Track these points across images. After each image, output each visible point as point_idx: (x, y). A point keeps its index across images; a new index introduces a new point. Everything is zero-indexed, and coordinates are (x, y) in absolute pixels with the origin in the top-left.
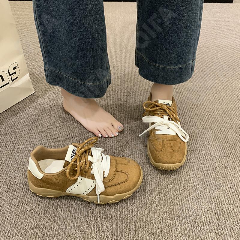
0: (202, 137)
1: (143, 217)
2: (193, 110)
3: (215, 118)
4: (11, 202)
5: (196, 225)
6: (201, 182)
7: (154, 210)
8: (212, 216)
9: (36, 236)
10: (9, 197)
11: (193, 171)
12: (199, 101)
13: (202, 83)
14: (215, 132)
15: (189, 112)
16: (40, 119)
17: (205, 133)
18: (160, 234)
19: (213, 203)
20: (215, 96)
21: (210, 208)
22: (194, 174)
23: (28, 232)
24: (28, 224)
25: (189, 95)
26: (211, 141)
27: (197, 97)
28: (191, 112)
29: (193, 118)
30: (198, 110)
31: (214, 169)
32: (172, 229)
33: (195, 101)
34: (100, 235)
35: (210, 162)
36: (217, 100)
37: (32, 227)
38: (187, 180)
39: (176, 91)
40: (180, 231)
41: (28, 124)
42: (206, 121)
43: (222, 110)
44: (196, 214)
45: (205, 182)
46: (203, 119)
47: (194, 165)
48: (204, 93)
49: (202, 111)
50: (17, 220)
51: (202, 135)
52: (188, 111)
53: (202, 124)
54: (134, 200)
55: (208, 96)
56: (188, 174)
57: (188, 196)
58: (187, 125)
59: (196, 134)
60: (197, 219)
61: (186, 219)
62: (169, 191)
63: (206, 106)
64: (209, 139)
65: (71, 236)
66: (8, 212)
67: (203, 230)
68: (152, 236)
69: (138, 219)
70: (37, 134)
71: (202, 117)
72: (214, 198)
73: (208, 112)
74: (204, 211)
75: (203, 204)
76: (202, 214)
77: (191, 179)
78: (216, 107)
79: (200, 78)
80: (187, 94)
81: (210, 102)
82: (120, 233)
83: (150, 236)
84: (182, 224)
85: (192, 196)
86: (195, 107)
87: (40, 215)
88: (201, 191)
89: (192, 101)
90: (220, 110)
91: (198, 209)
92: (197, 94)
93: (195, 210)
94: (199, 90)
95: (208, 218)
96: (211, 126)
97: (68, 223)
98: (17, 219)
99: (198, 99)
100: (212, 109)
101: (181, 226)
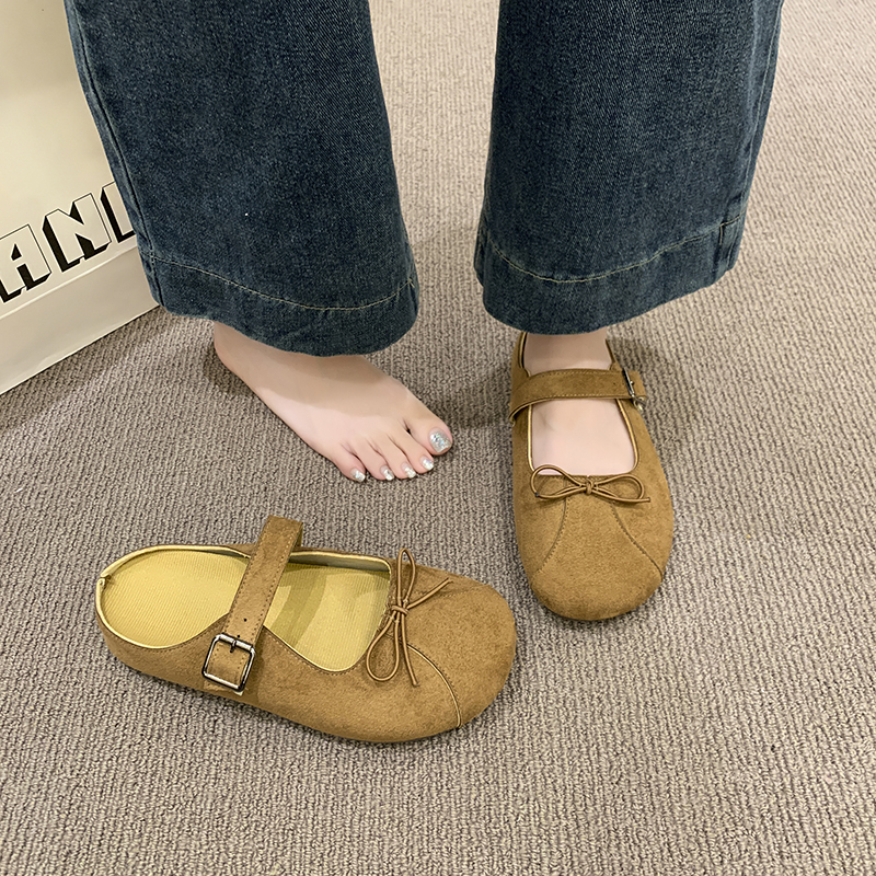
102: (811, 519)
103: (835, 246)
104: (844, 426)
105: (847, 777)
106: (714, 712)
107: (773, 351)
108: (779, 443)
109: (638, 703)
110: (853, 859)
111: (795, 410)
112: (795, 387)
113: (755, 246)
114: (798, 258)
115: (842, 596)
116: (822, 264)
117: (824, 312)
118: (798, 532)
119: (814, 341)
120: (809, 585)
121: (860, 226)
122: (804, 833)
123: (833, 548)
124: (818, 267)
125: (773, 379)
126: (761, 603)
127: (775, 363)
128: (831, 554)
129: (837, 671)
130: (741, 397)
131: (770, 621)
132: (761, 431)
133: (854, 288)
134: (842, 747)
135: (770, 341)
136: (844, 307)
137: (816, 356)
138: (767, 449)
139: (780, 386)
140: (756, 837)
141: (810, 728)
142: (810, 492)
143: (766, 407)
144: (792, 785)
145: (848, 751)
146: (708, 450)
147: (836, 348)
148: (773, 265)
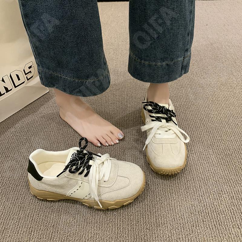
0: (219, 132)
1: (164, 213)
2: (208, 106)
3: (231, 113)
4: (31, 200)
5: (218, 220)
6: (221, 177)
7: (174, 206)
8: (235, 211)
9: (57, 233)
10: (29, 195)
11: (212, 167)
12: (214, 96)
13: (216, 79)
14: (232, 127)
15: (204, 108)
16: (55, 117)
17: (222, 128)
18: (183, 230)
19: (235, 198)
20: (230, 92)
21: (232, 204)
22: (214, 169)
23: (49, 229)
24: (48, 221)
25: (203, 91)
26: (229, 137)
27: (212, 92)
28: (206, 108)
29: (209, 114)
30: (214, 106)
31: (234, 164)
32: (194, 225)
33: (210, 96)
34: (122, 231)
35: (229, 157)
36: (232, 96)
37: (53, 224)
38: (207, 175)
39: (190, 87)
40: (202, 226)
41: (44, 122)
42: (222, 116)
43: (238, 105)
44: (218, 209)
45: (225, 177)
46: (220, 115)
47: (213, 160)
48: (218, 89)
49: (218, 106)
50: (37, 218)
51: (219, 130)
52: (204, 106)
53: (219, 120)
54: (154, 196)
55: (223, 91)
56: (207, 169)
57: (209, 191)
58: (203, 121)
59: (213, 130)
60: (219, 214)
61: (208, 214)
62: (189, 187)
63: (222, 102)
64: (227, 134)
65: (92, 232)
66: (28, 209)
67: (226, 226)
68: (174, 231)
69: (159, 215)
70: (54, 132)
71: (218, 112)
72: (235, 193)
73: (224, 108)
74: (225, 206)
75: (224, 199)
76: (224, 209)
77: (210, 175)
78: (231, 102)
79: (214, 74)
80: (201, 90)
81: (226, 97)
82: (141, 230)
83: (172, 232)
84: (204, 220)
85: (213, 192)
86: (210, 103)
87: (60, 212)
88: (221, 186)
89: (207, 96)
90: (236, 105)
91: (220, 204)
92: (211, 89)
93: (216, 205)
94: (214, 85)
95: (230, 213)
96: (228, 121)
97: (88, 220)
98: (37, 216)
99: (213, 95)
100: (228, 105)
101: (203, 221)
102: (214, 143)
103: (221, 81)
104: (223, 122)
105: (221, 203)
106: (187, 188)
107: (205, 105)
108: (206, 126)
109: (167, 185)
110: (222, 222)
111: (210, 118)
112: (210, 113)
113: (201, 81)
114: (212, 83)
115: (221, 161)
116: (218, 85)
117: (218, 96)
118: (210, 146)
119: (216, 103)
120: (212, 159)
121: (228, 76)
122: (209, 216)
123: (219, 150)
124: (217, 85)
125: (205, 111)
126: (200, 162)
127: (205, 107)
128: (218, 151)
129: (219, 178)
130: (196, 115)
131: (202, 167)
132: (201, 123)
133: (226, 90)
134: (220, 196)
135: (204, 102)
136: (223, 95)
137: (216, 106)
138: (202, 127)
139: (206, 113)
140: (197, 217)
141: (211, 192)
142: (213, 137)
143: (203, 117)
144: (206, 205)
145: (221, 197)
146: (187, 127)
147: (221, 104)
148: (206, 85)
